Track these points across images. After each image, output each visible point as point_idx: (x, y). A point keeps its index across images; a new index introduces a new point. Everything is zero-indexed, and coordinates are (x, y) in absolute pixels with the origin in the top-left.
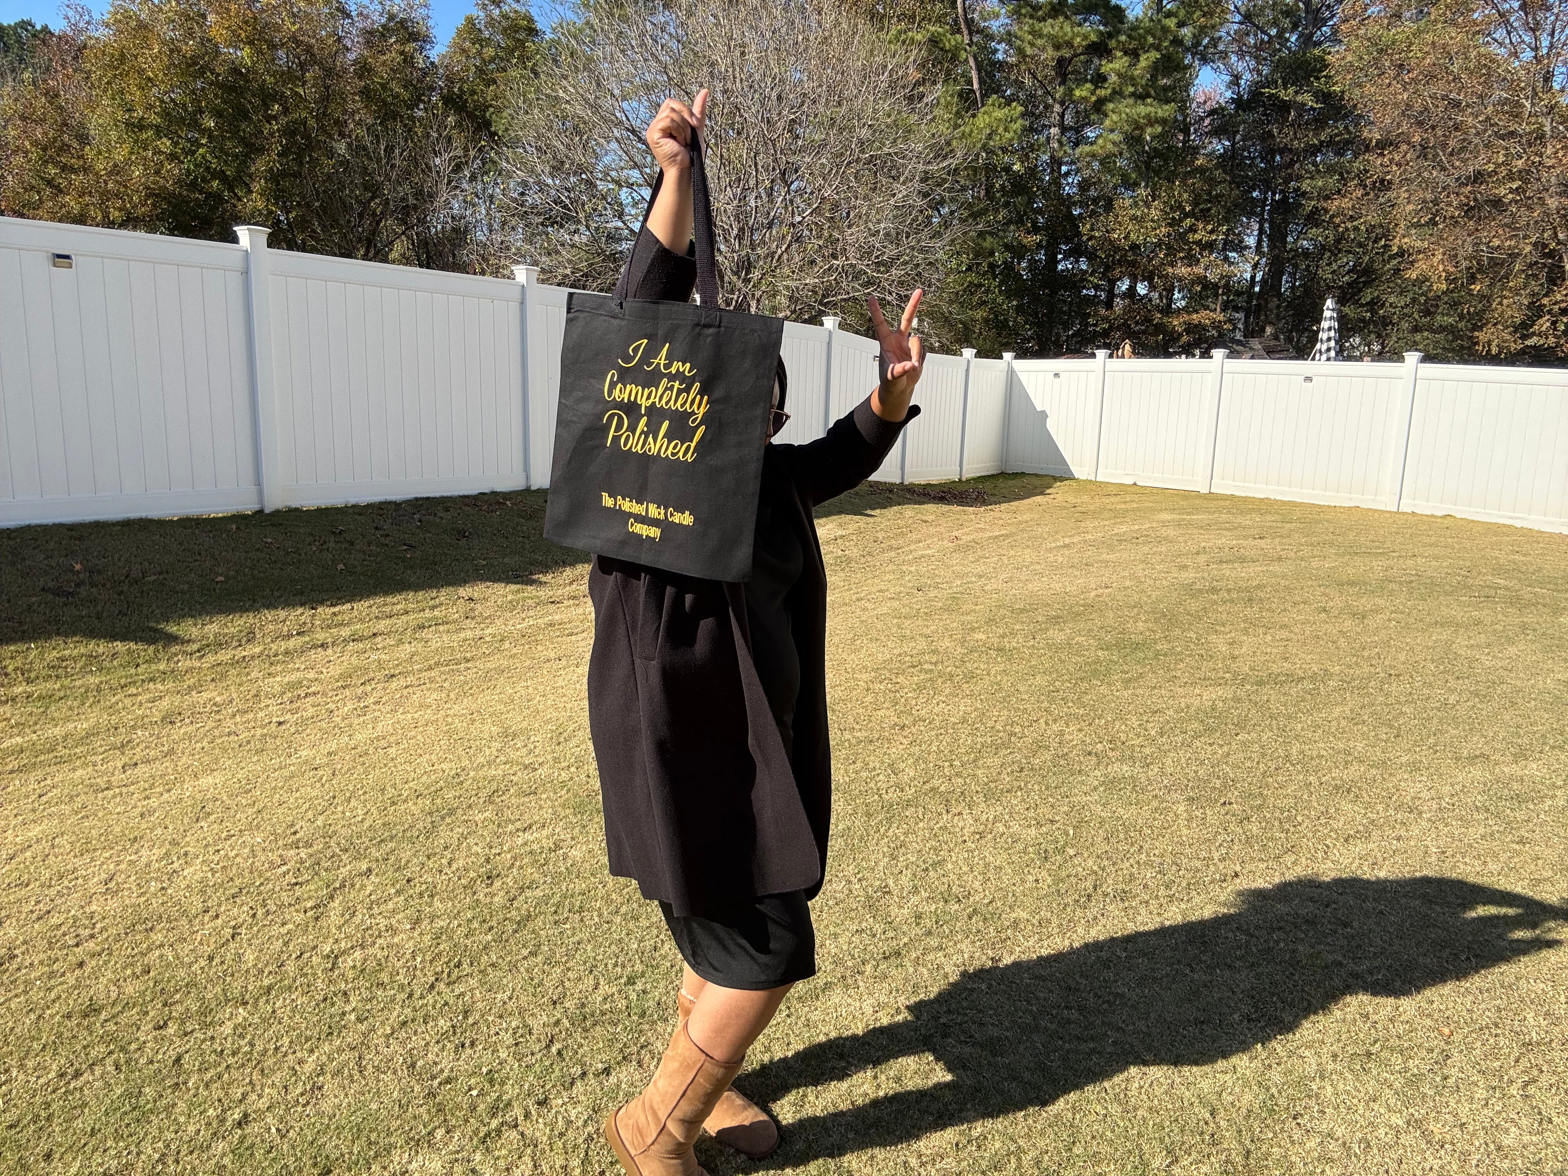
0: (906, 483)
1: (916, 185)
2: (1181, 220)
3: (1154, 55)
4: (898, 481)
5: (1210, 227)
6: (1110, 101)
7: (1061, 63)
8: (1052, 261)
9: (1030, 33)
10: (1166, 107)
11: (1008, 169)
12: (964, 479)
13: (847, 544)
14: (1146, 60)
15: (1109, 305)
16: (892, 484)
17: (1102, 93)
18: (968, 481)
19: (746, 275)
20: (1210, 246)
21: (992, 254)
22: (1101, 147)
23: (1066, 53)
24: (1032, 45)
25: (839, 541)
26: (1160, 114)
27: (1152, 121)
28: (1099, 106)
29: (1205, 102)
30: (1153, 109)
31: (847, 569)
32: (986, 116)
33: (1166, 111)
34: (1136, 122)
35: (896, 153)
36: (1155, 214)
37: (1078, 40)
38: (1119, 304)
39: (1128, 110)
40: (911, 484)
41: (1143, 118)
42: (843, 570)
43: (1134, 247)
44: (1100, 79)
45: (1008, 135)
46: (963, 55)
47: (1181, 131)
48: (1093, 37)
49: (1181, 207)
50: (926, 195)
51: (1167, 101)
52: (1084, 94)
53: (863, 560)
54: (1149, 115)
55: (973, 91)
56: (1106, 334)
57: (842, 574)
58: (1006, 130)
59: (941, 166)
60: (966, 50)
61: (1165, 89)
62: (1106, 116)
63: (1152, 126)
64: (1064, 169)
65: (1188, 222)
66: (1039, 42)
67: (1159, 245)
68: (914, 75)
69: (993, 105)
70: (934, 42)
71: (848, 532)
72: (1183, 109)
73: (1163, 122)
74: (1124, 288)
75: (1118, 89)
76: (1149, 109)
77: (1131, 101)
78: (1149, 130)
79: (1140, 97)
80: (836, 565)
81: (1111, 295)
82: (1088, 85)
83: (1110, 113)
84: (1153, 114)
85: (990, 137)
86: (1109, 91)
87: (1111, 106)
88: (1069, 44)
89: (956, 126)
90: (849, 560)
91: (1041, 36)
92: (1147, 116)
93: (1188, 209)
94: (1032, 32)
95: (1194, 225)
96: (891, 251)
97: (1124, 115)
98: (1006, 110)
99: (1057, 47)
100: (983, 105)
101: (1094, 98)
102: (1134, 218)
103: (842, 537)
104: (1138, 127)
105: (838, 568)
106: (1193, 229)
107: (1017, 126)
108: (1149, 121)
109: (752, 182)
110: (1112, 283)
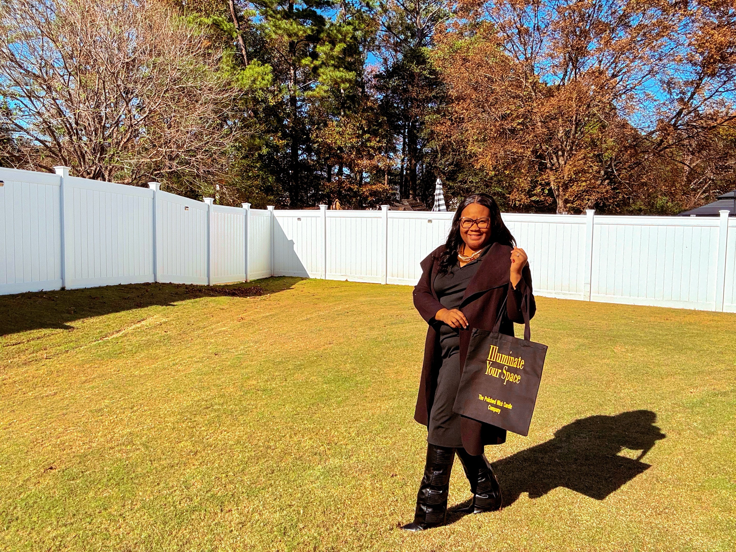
0: (211, 285)
1: (211, 107)
2: (362, 135)
3: (343, 45)
4: (206, 284)
5: (378, 139)
6: (321, 67)
7: (292, 44)
8: (295, 155)
9: (274, 26)
10: (351, 73)
11: (265, 101)
12: (248, 281)
13: (169, 327)
14: (339, 47)
15: (329, 180)
16: (202, 286)
17: (317, 63)
18: (251, 282)
19: (101, 155)
20: (380, 149)
21: (260, 149)
22: (318, 93)
23: (295, 39)
24: (276, 33)
25: (163, 325)
26: (348, 77)
27: (344, 81)
28: (315, 69)
29: (371, 72)
30: (343, 74)
31: (169, 344)
32: (250, 70)
33: (351, 75)
34: (335, 81)
35: (195, 87)
36: (349, 131)
37: (301, 32)
38: (335, 179)
39: (331, 73)
40: (216, 286)
41: (339, 78)
42: (165, 345)
43: (340, 148)
44: (315, 56)
45: (264, 82)
46: (235, 35)
47: (360, 87)
48: (309, 32)
49: (362, 128)
50: (216, 113)
51: (351, 70)
52: (307, 63)
53: (179, 337)
54: (342, 77)
55: (243, 56)
56: (328, 196)
57: (164, 348)
58: (263, 79)
59: (225, 96)
60: (236, 32)
61: (350, 64)
62: (319, 76)
63: (344, 83)
64: (299, 103)
65: (367, 136)
66: (280, 32)
67: (353, 147)
68: (206, 43)
69: (255, 64)
70: (216, 25)
71: (169, 319)
72: (360, 75)
73: (350, 81)
74: (336, 171)
75: (325, 61)
76: (342, 73)
77: (332, 68)
78: (342, 85)
79: (336, 67)
80: (160, 342)
81: (330, 175)
82: (309, 58)
83: (322, 74)
84: (344, 77)
85: (254, 81)
86: (320, 62)
87: (321, 70)
88: (296, 34)
89: (233, 74)
90: (170, 338)
91: (280, 28)
92: (341, 77)
93: (366, 129)
94: (275, 26)
95: (370, 137)
96: (196, 144)
97: (328, 76)
98: (262, 68)
99: (290, 36)
100: (249, 64)
101: (312, 66)
102: (339, 133)
103: (165, 323)
104: (336, 83)
105: (162, 344)
106: (369, 140)
107: (270, 77)
108: (342, 80)
109: (103, 98)
110: (330, 168)
